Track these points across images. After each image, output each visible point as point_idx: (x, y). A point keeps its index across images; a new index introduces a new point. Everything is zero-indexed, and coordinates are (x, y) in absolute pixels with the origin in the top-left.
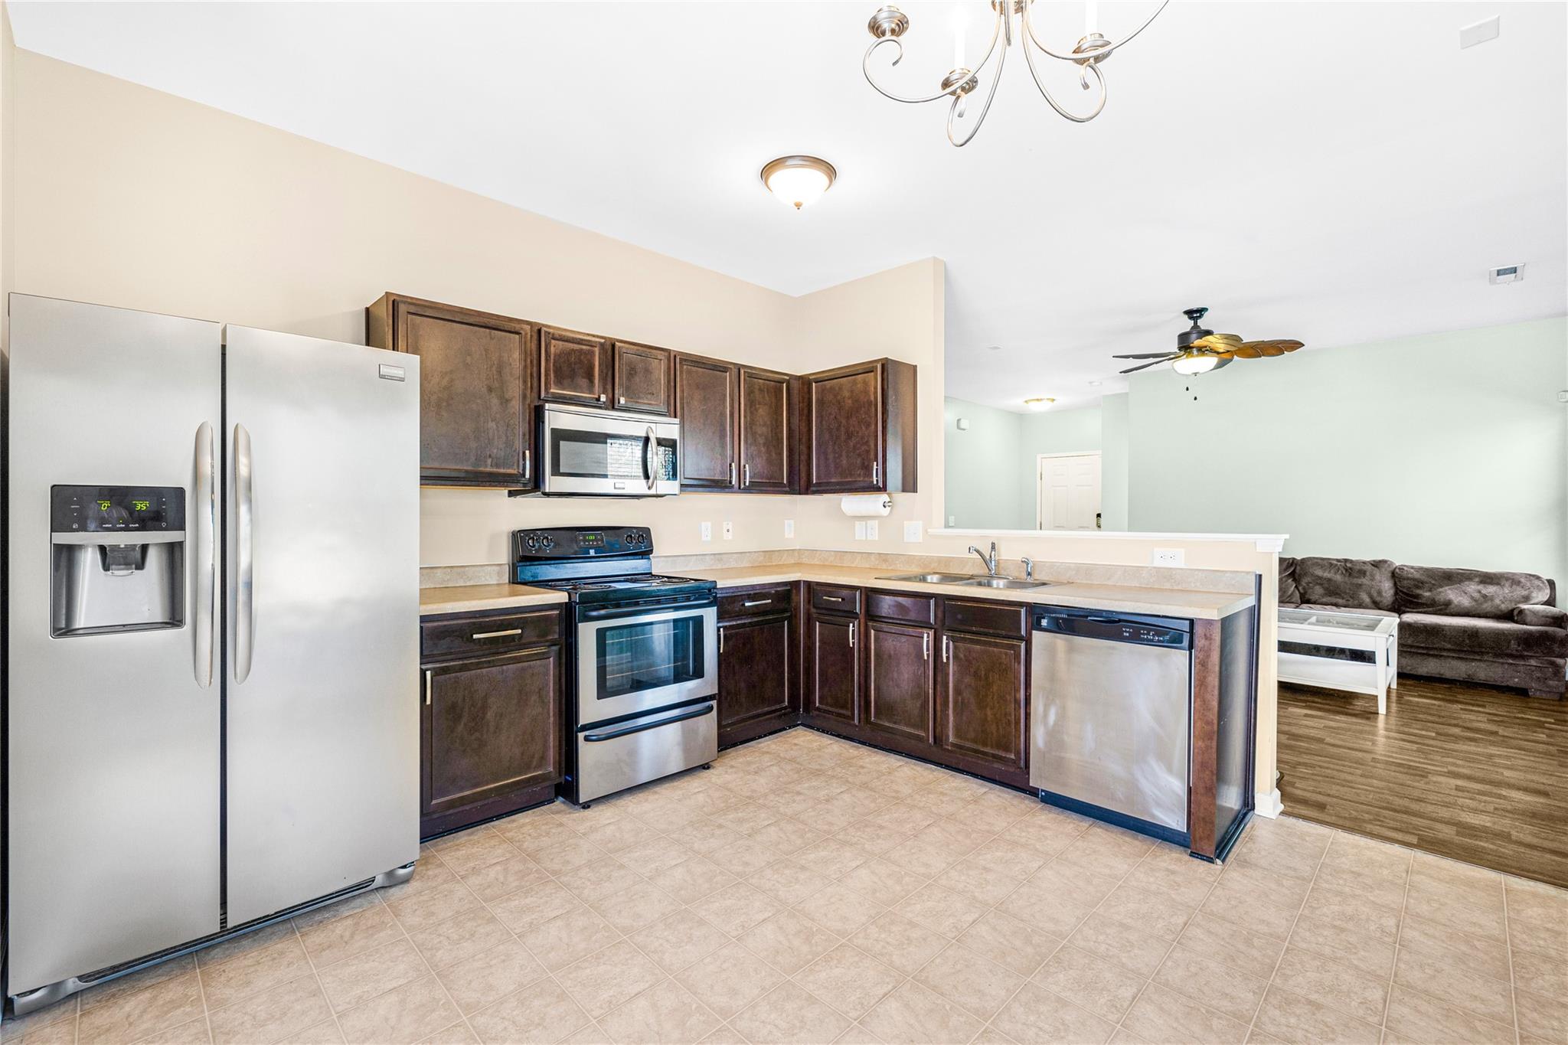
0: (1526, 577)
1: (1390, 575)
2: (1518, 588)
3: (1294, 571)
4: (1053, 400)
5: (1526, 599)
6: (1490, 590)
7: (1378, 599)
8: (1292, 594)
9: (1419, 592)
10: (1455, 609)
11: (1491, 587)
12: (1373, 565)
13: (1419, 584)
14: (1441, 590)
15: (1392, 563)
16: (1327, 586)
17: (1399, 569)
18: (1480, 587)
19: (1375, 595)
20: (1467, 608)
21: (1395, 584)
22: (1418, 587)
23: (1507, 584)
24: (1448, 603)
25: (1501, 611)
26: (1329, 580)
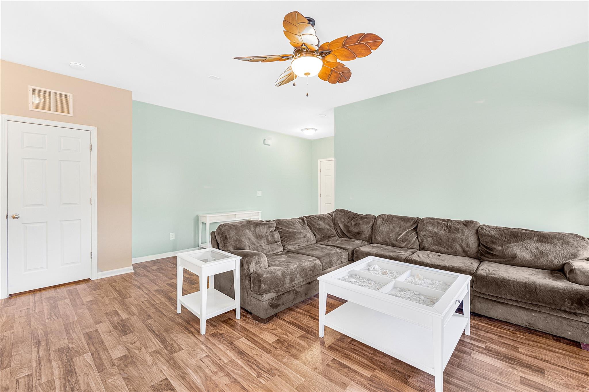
0: (573, 238)
1: (475, 232)
2: (568, 247)
3: (417, 226)
4: (316, 130)
5: (574, 256)
6: (546, 247)
7: (467, 249)
8: (414, 242)
9: (494, 246)
10: (520, 261)
11: (546, 245)
12: (464, 224)
13: (494, 240)
14: (509, 245)
15: (477, 223)
16: (435, 238)
17: (481, 228)
18: (539, 245)
19: (465, 246)
20: (528, 261)
21: (478, 238)
22: (493, 242)
23: (559, 243)
24: (515, 257)
25: (554, 265)
26: (437, 234)
